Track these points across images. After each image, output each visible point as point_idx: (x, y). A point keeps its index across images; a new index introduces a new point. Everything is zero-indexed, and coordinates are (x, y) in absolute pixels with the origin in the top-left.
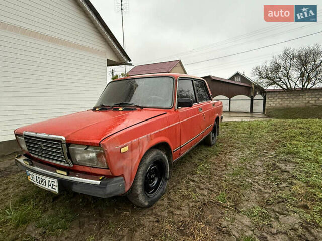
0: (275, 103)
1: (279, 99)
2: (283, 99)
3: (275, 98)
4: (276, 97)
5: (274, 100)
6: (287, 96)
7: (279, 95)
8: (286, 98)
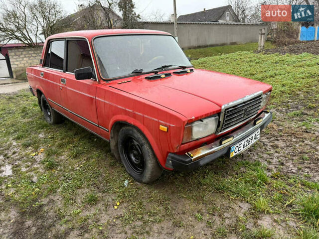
0: (23, 62)
1: (25, 57)
2: (30, 57)
3: (21, 56)
4: (22, 54)
5: (21, 59)
6: (34, 53)
7: (24, 53)
8: (33, 55)
